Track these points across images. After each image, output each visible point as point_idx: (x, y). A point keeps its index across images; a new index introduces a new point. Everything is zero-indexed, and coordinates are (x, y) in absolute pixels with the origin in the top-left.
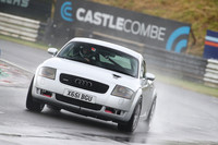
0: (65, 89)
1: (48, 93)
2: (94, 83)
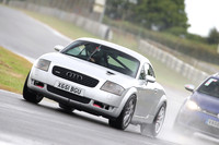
2: (84, 76)
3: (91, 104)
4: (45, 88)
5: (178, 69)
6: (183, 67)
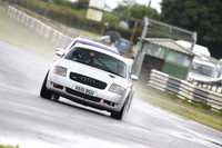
0: (73, 85)
2: (96, 81)
4: (64, 90)
5: (47, 35)
6: (51, 33)
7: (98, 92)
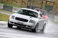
1: (13, 22)
3: (27, 26)
7: (25, 23)
